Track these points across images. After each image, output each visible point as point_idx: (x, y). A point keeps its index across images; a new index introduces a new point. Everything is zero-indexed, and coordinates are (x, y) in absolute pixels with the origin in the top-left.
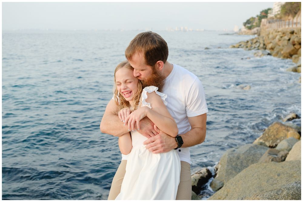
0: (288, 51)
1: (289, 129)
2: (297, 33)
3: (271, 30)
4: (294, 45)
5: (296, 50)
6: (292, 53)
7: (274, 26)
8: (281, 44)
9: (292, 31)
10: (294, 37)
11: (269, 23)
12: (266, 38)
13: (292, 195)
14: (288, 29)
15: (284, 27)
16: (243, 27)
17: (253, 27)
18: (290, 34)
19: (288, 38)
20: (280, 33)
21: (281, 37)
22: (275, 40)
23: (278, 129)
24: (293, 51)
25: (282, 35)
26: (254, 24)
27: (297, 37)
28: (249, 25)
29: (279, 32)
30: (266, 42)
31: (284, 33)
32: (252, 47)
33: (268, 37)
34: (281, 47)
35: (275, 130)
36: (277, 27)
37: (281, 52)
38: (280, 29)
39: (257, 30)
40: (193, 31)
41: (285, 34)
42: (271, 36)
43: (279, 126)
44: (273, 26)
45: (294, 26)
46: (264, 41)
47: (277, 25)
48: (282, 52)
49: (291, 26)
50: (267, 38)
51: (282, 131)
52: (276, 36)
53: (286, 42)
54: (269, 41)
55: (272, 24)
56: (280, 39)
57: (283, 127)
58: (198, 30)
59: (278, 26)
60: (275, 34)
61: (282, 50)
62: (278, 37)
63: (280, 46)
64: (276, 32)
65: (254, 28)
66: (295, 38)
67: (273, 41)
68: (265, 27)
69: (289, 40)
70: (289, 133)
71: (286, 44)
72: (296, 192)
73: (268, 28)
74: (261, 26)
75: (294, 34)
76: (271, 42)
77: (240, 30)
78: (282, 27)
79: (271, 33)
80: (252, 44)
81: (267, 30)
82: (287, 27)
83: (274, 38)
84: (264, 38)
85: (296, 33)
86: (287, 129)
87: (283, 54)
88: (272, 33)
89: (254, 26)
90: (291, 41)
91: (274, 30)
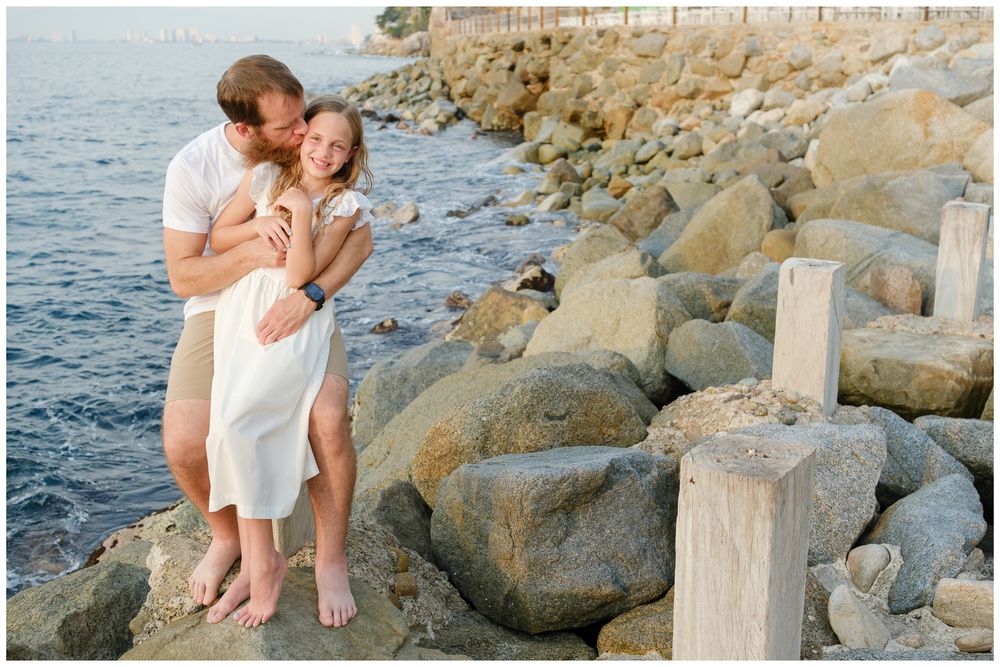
0: (511, 101)
1: (524, 302)
2: (533, 49)
3: (460, 39)
4: (526, 83)
5: (532, 97)
6: (523, 108)
7: (468, 29)
8: (489, 82)
9: (518, 42)
10: (526, 61)
11: (453, 18)
12: (447, 62)
13: (532, 391)
14: (506, 35)
15: (495, 30)
16: (378, 30)
17: (405, 30)
18: (512, 51)
19: (508, 64)
20: (486, 49)
21: (491, 60)
22: (472, 69)
23: (497, 304)
24: (524, 99)
25: (491, 56)
26: (409, 21)
27: (533, 59)
28: (394, 25)
29: (482, 45)
30: (447, 77)
31: (496, 50)
32: (408, 91)
33: (454, 62)
34: (492, 90)
35: (490, 307)
36: (476, 31)
37: (492, 105)
38: (484, 39)
39: (420, 40)
40: (217, 41)
41: (499, 53)
42: (461, 58)
43: (500, 296)
44: (465, 27)
45: (524, 28)
46: (442, 73)
47: (476, 25)
48: (496, 105)
49: (514, 29)
50: (450, 63)
51: (509, 311)
52: (477, 56)
53: (504, 74)
54: (457, 74)
55: (462, 22)
56: (488, 66)
57: (509, 298)
58: (233, 39)
59: (479, 28)
60: (472, 51)
61: (494, 98)
62: (481, 60)
63: (487, 86)
64: (474, 46)
65: (410, 33)
66: (527, 63)
67: (467, 73)
68: (442, 31)
69: (512, 68)
70: (526, 311)
71: (505, 80)
72: (540, 384)
73: (450, 34)
74: (430, 27)
75: (525, 51)
76: (463, 77)
77: (368, 38)
78: (490, 31)
79: (460, 49)
80: (408, 80)
81: (448, 38)
82: (504, 30)
83: (470, 64)
84: (442, 63)
85: (529, 50)
86: (519, 302)
87: (498, 109)
88: (464, 50)
89: (409, 25)
90: (517, 70)
91: (469, 39)
